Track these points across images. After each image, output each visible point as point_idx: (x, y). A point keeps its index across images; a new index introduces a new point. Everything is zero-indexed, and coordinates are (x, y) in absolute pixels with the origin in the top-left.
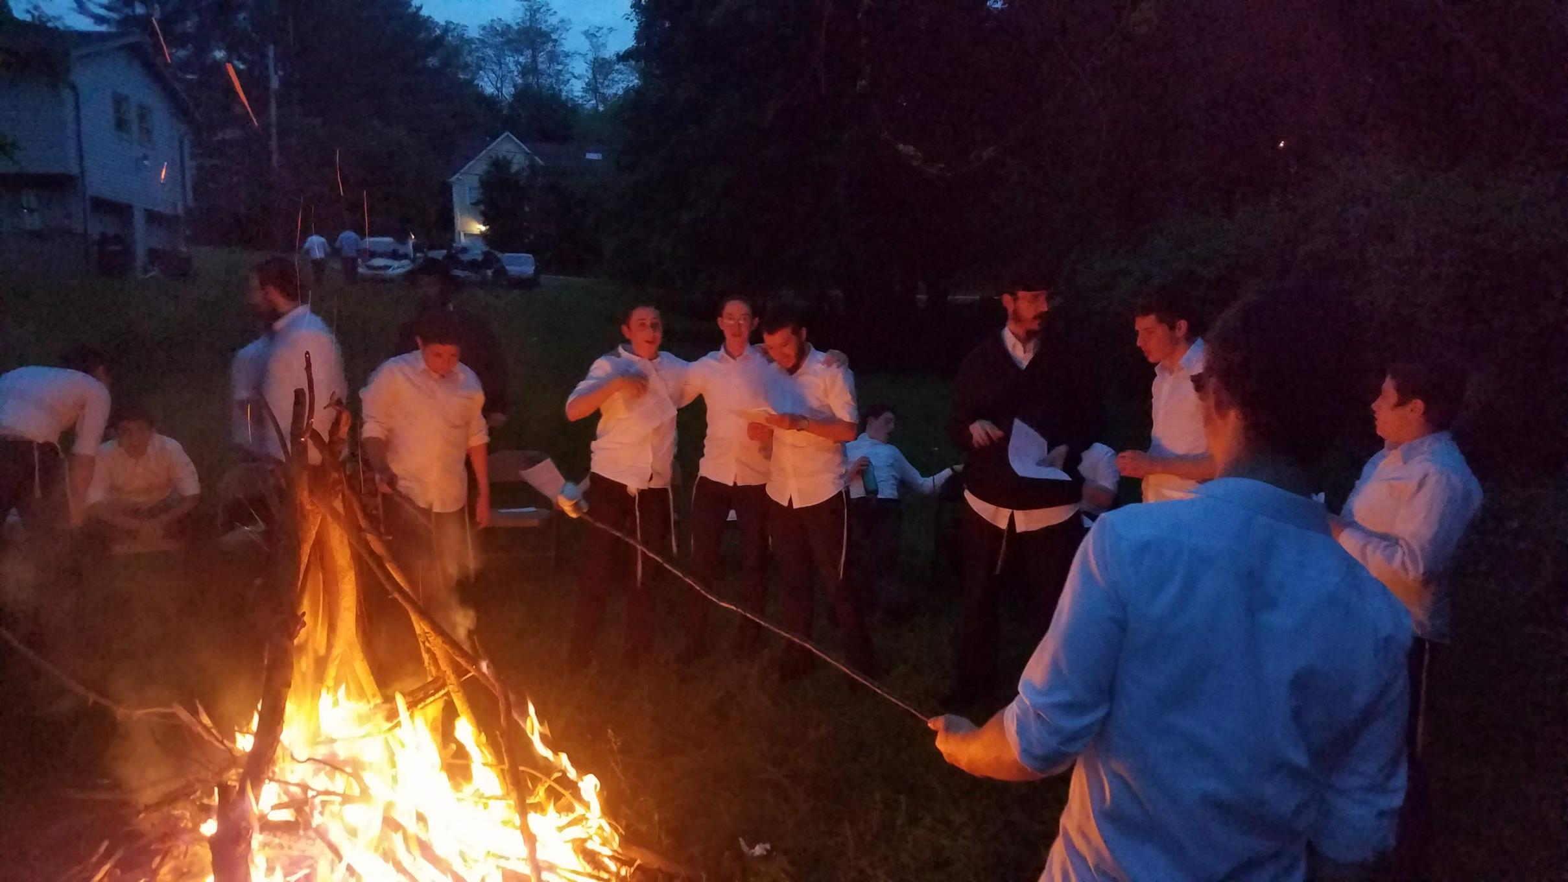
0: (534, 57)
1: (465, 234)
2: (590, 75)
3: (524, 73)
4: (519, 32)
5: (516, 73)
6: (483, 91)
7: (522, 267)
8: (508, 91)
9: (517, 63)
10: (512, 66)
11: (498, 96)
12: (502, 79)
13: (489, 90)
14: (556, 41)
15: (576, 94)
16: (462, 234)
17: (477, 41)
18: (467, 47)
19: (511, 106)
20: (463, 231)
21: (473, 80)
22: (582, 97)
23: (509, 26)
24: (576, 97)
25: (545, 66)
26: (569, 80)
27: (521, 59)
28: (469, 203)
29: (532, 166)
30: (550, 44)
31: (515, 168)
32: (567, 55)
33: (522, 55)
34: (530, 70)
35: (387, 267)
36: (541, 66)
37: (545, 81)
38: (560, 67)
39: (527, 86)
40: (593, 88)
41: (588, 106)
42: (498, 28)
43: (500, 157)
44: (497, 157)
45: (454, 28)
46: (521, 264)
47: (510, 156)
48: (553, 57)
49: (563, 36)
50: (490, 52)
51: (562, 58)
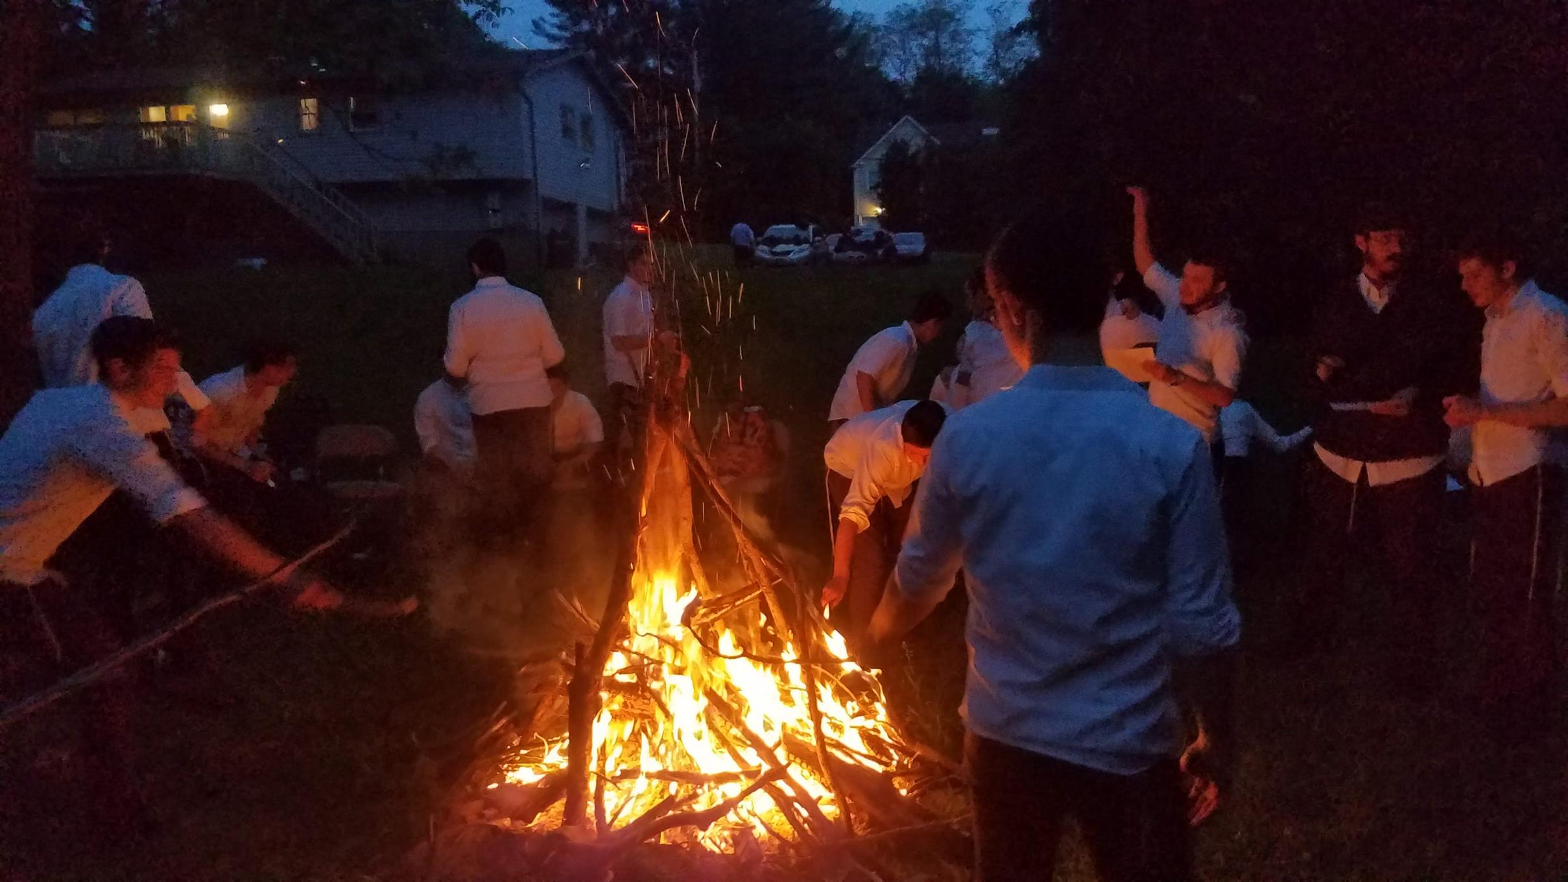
0: (937, 38)
1: (863, 218)
2: (991, 51)
3: (926, 56)
4: (923, 14)
5: (918, 56)
6: (887, 77)
7: (912, 246)
8: (911, 75)
9: (921, 45)
10: (915, 50)
11: (901, 80)
12: (905, 62)
13: (893, 76)
14: (959, 20)
15: (977, 71)
16: (860, 219)
17: (883, 28)
18: (873, 35)
19: (913, 90)
20: (862, 215)
21: (879, 66)
22: (983, 73)
23: (914, 11)
24: (977, 73)
25: (948, 46)
26: (970, 58)
27: (925, 42)
28: (868, 188)
29: (929, 145)
30: (953, 24)
31: (912, 150)
32: (971, 33)
33: (925, 37)
34: (934, 51)
35: (788, 253)
36: (944, 47)
37: (947, 61)
38: (961, 46)
39: (929, 68)
40: (994, 64)
41: (989, 82)
42: (903, 13)
43: (899, 141)
44: (896, 140)
45: (862, 18)
46: (911, 243)
47: (907, 138)
48: (955, 37)
49: (966, 15)
50: (896, 39)
51: (964, 35)
